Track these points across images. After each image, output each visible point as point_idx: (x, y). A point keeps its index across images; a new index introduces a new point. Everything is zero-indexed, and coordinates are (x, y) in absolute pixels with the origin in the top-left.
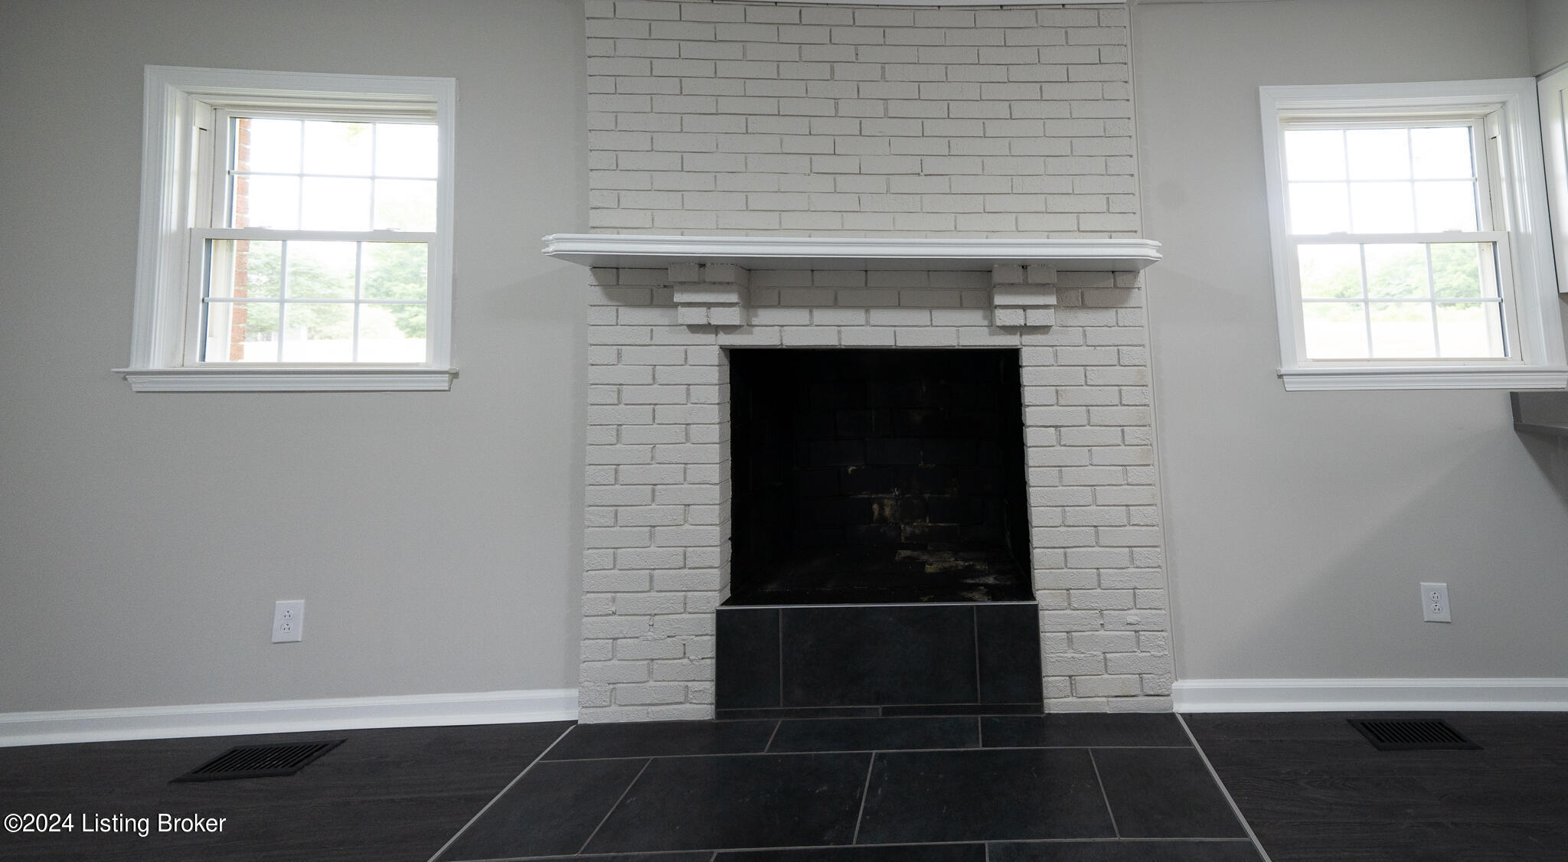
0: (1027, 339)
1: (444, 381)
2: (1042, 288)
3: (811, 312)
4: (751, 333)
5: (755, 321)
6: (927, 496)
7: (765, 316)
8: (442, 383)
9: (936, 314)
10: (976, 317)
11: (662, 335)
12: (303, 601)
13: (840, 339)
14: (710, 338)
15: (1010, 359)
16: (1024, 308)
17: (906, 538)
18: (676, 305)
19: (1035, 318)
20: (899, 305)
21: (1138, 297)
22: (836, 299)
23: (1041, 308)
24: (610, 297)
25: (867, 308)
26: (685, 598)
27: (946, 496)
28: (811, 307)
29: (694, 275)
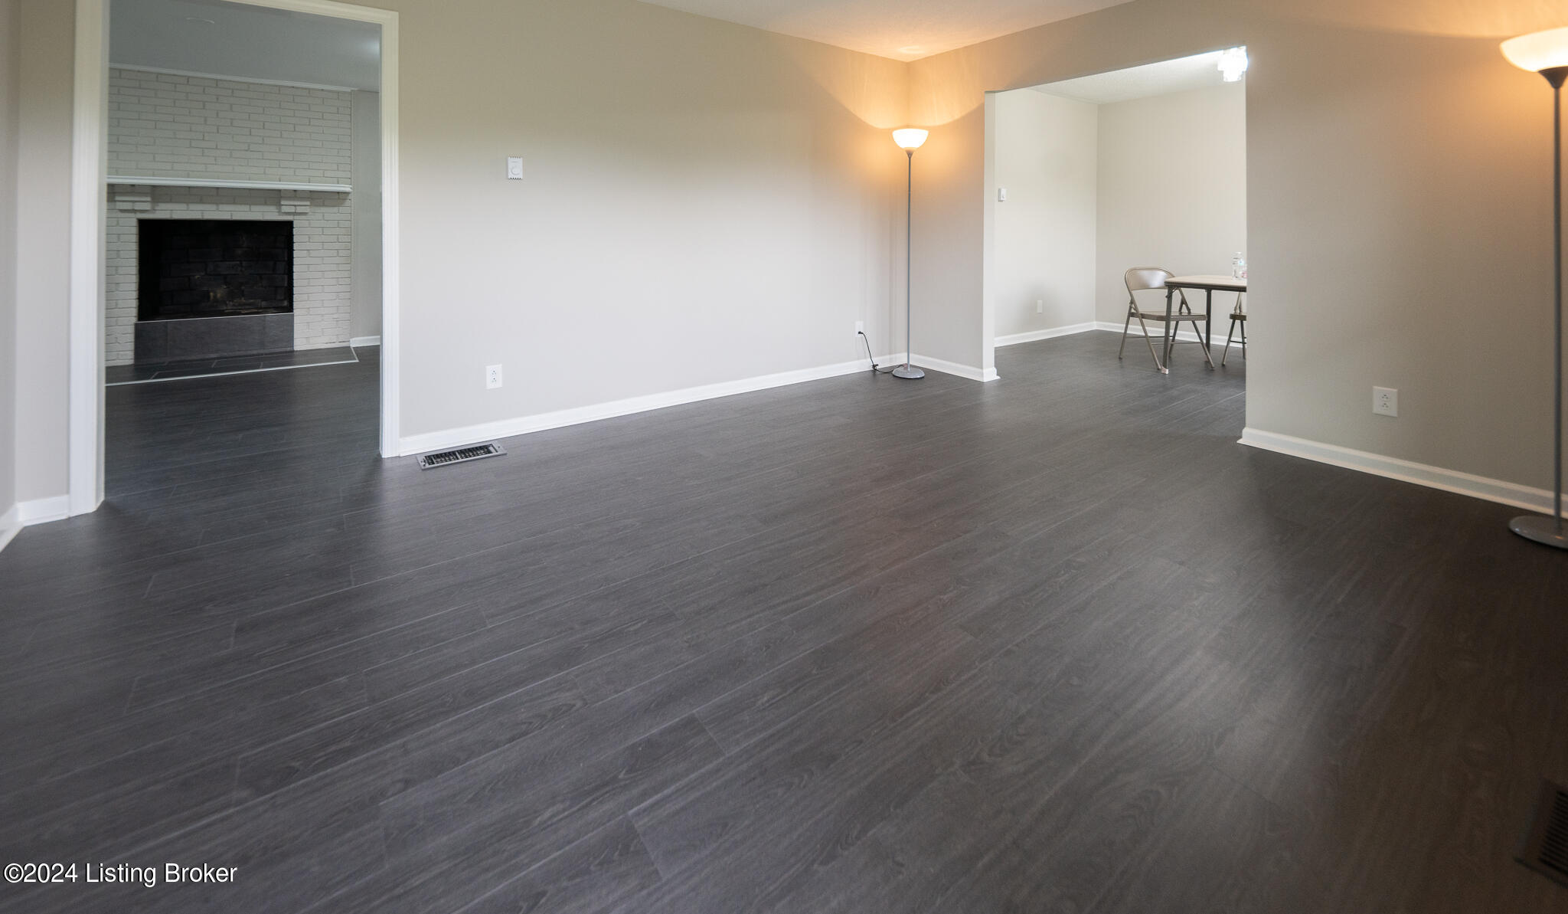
0: (296, 217)
2: (302, 199)
4: (153, 213)
5: (156, 208)
7: (162, 206)
9: (254, 206)
10: (272, 209)
14: (131, 215)
15: (289, 225)
16: (295, 206)
18: (115, 201)
19: (299, 210)
20: (234, 203)
21: (348, 203)
22: (201, 200)
23: (304, 207)
25: (218, 204)
29: (129, 189)
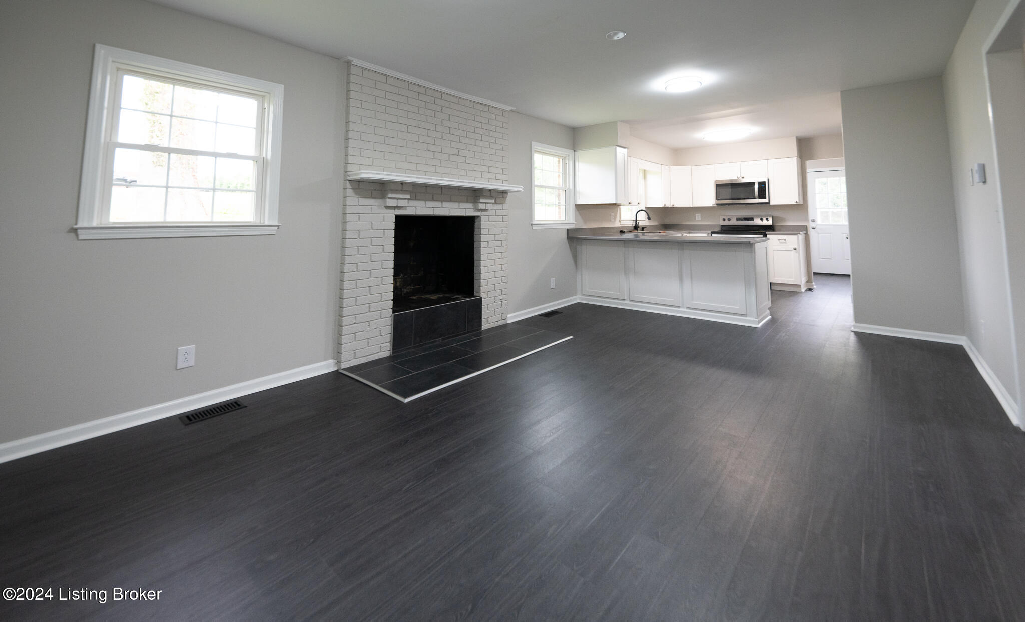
0: (483, 213)
1: (275, 230)
3: (425, 202)
4: (406, 209)
5: (408, 205)
6: (412, 276)
8: (273, 231)
9: (461, 204)
10: (470, 205)
11: (376, 210)
12: (194, 346)
13: (434, 212)
14: (392, 211)
17: (405, 294)
18: (386, 198)
20: (451, 201)
22: (433, 198)
24: (356, 193)
25: (442, 202)
26: (381, 312)
27: (419, 275)
28: (426, 200)
29: (400, 187)
